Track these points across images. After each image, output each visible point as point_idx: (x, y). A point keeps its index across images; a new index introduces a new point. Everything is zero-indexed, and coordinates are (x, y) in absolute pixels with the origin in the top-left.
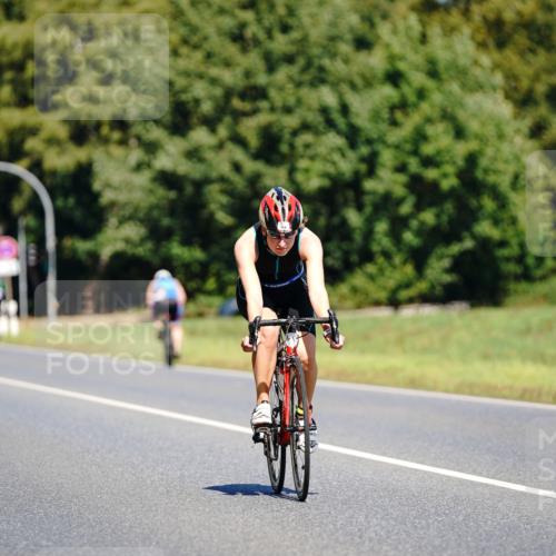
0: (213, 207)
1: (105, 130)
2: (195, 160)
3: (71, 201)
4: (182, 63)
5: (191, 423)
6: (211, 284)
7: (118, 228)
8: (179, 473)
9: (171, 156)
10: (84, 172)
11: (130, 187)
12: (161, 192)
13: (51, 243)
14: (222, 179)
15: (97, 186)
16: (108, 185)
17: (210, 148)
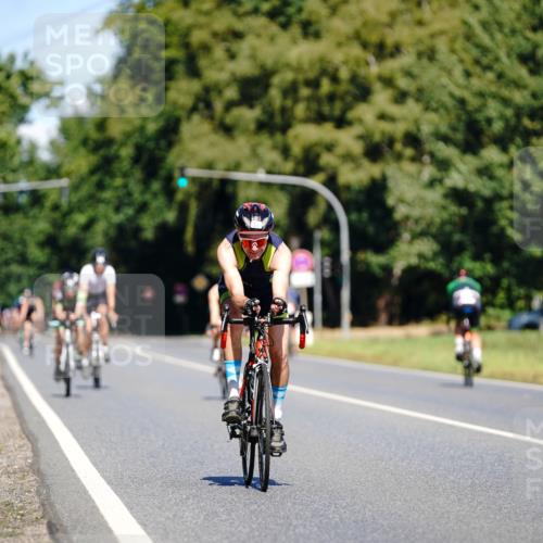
0: (503, 222)
1: (398, 146)
2: (485, 177)
3: (365, 215)
4: (476, 83)
5: (481, 433)
6: (501, 297)
7: (411, 242)
8: (470, 481)
9: (463, 173)
10: (378, 188)
11: (423, 202)
12: (454, 208)
13: (345, 256)
15: (391, 201)
16: (401, 201)
17: (501, 165)
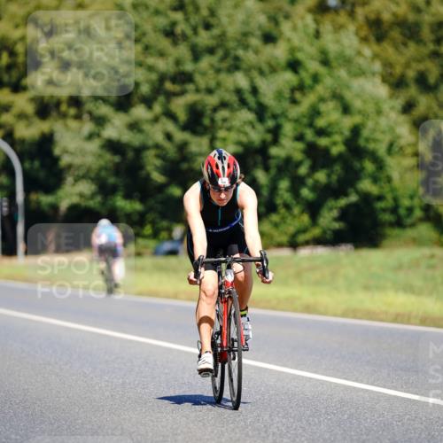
0: (149, 168)
1: (64, 107)
2: (135, 131)
3: (37, 164)
5: (131, 341)
6: (148, 230)
7: (74, 185)
8: (121, 381)
9: (116, 128)
10: (47, 141)
11: (83, 153)
12: (108, 156)
13: (20, 197)
14: (157, 146)
15: (57, 151)
16: (66, 151)
17: (147, 121)
